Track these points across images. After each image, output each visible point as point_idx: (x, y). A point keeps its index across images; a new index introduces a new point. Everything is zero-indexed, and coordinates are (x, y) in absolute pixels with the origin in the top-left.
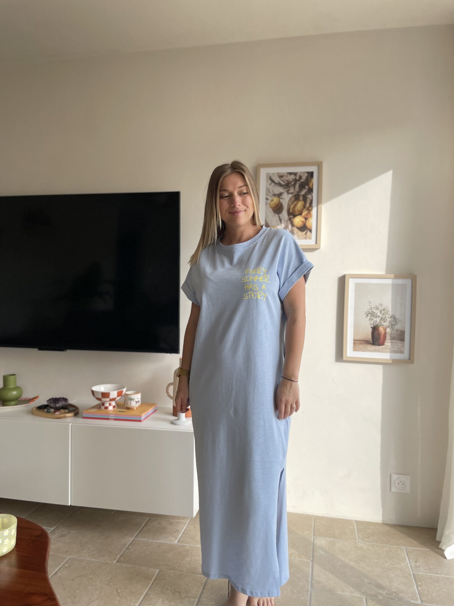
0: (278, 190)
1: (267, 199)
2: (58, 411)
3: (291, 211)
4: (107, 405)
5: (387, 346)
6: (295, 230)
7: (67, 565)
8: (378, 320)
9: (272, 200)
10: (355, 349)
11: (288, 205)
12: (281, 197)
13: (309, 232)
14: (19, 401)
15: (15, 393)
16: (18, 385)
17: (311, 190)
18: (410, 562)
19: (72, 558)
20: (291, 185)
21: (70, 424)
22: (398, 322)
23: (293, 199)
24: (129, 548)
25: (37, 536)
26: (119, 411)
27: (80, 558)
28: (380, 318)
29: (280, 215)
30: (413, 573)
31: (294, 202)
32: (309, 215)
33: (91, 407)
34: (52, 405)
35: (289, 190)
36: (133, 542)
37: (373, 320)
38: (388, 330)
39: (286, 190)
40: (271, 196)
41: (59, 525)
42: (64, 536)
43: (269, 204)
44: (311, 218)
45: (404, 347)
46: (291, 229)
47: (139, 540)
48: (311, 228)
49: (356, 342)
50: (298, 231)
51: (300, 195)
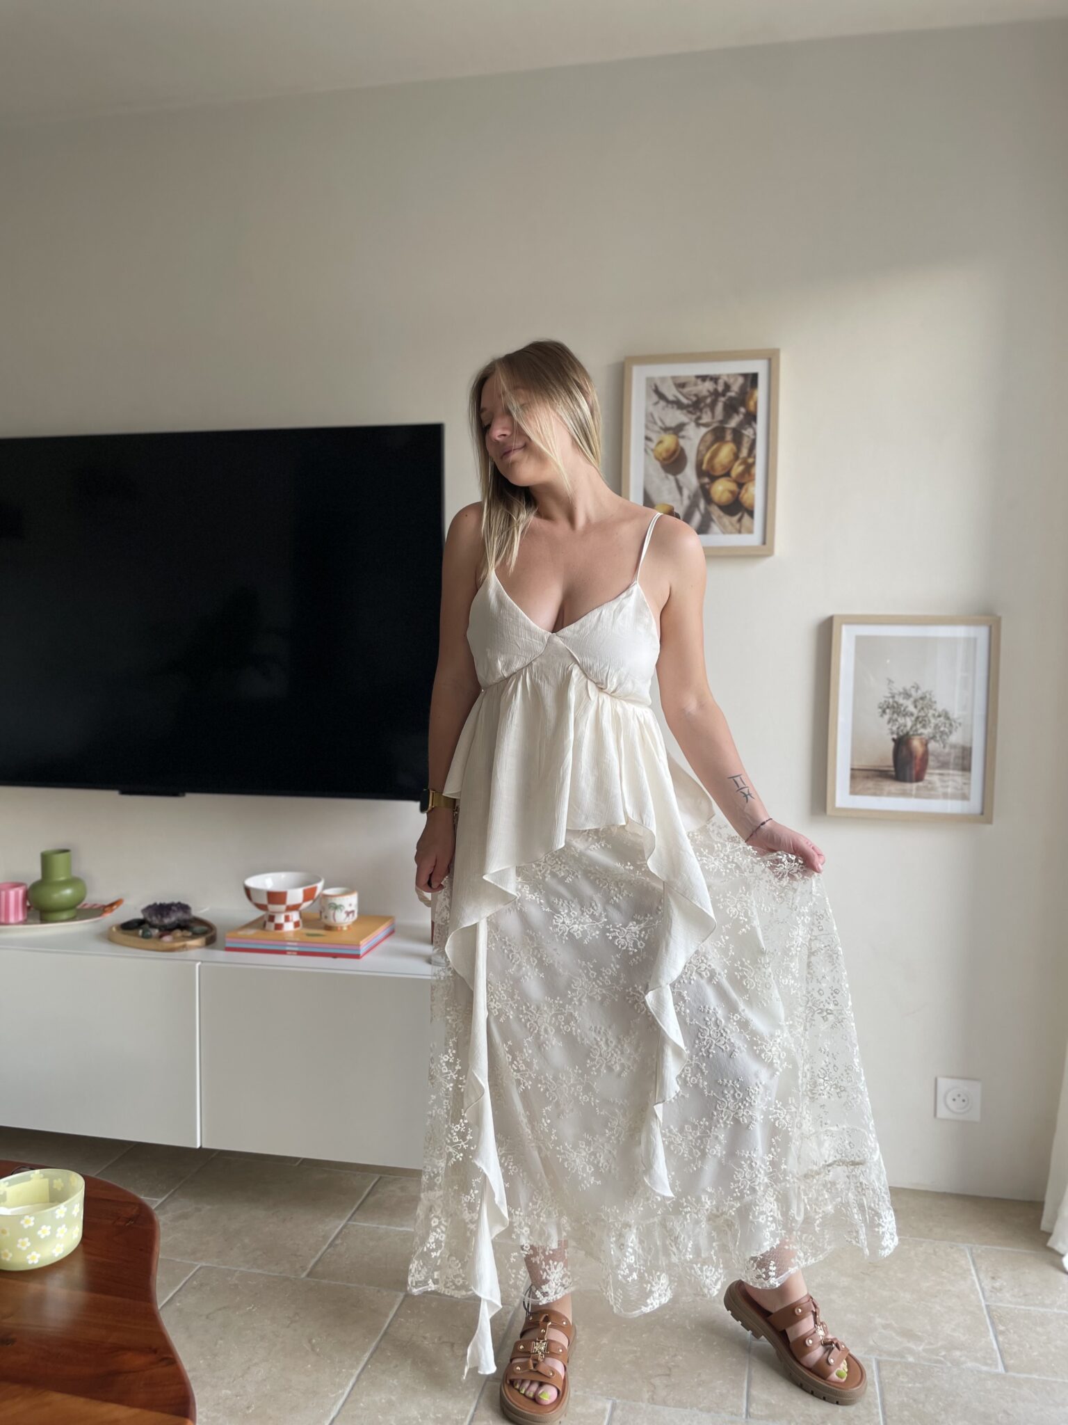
0: (675, 417)
1: (648, 439)
2: (169, 934)
3: (704, 467)
4: (280, 919)
5: (930, 783)
6: (716, 512)
7: (195, 1283)
8: (909, 722)
9: (660, 442)
10: (853, 792)
11: (699, 452)
12: (683, 433)
13: (746, 517)
14: (79, 910)
15: (68, 892)
16: (75, 874)
17: (751, 418)
18: (979, 1280)
19: (207, 1267)
20: (706, 405)
21: (198, 964)
22: (957, 727)
23: (710, 438)
24: (337, 1245)
25: (130, 1219)
26: (309, 935)
27: (223, 1267)
28: (913, 719)
29: (680, 477)
30: (988, 1303)
31: (712, 444)
32: (746, 476)
33: (243, 924)
34: (155, 920)
35: (699, 418)
36: (345, 1230)
37: (897, 723)
38: (932, 746)
39: (694, 417)
40: (659, 432)
41: (174, 1192)
42: (185, 1216)
43: (653, 450)
44: (750, 484)
45: (969, 784)
46: (706, 509)
47: (357, 1225)
48: (752, 507)
49: (857, 772)
50: (722, 514)
51: (727, 428)
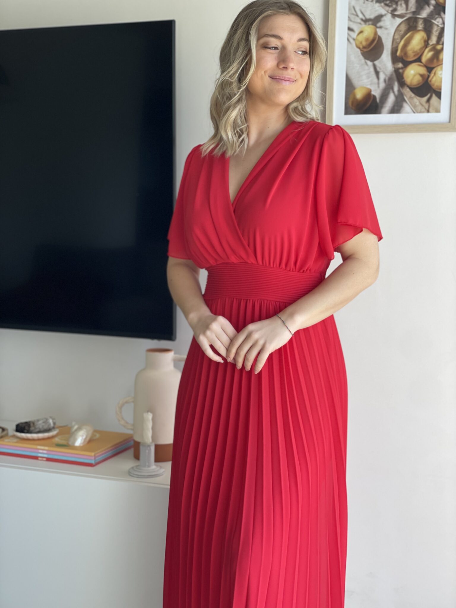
0: (374, 9)
1: (350, 29)
3: (398, 53)
6: (407, 93)
9: (361, 32)
11: (394, 40)
12: (378, 25)
13: (434, 98)
17: (441, 9)
23: (403, 28)
29: (376, 62)
31: (406, 33)
32: (435, 61)
35: (395, 10)
39: (391, 9)
40: (360, 24)
43: (354, 39)
44: (439, 68)
46: (399, 91)
48: (441, 89)
50: (413, 95)
51: (419, 18)
